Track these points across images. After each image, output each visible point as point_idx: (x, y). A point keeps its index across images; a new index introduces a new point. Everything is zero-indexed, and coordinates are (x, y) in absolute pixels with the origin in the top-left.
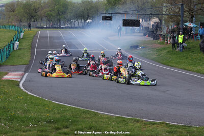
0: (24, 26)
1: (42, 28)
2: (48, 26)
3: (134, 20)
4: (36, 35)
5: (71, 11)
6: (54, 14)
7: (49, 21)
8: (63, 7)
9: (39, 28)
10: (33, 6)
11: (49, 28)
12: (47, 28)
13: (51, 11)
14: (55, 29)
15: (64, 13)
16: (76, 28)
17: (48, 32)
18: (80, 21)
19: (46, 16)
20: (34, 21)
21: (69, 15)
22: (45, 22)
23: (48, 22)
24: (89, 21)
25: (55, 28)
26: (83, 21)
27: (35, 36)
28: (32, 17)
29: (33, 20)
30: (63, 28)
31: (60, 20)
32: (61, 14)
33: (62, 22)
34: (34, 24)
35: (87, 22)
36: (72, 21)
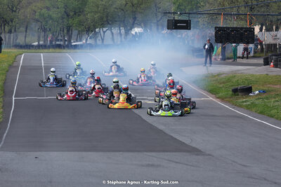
1: (28, 47)
2: (41, 43)
3: (242, 28)
4: (15, 64)
6: (55, 14)
7: (45, 30)
9: (21, 47)
11: (44, 47)
12: (39, 47)
13: (48, 8)
14: (58, 50)
15: (78, 12)
16: (107, 46)
17: (42, 57)
18: (115, 30)
19: (38, 21)
20: (10, 32)
21: (90, 16)
22: (36, 34)
23: (43, 34)
24: (137, 30)
25: (59, 46)
26: (123, 31)
27: (12, 67)
28: (5, 22)
29: (7, 29)
30: (76, 47)
31: (69, 29)
32: (72, 14)
33: (75, 33)
34: (10, 38)
35: (133, 32)
36: (97, 30)
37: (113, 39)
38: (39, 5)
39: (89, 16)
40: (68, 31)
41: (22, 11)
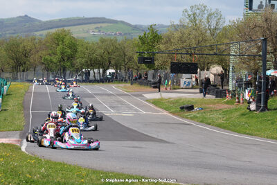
0: (8, 79)
4: (29, 91)
5: (82, 55)
6: (55, 59)
7: (47, 69)
8: (70, 48)
10: (21, 46)
13: (50, 55)
15: (71, 58)
16: (91, 81)
17: (48, 87)
18: (96, 71)
19: (43, 63)
20: (24, 71)
23: (46, 72)
24: (113, 71)
26: (101, 71)
28: (20, 64)
29: (22, 69)
32: (66, 58)
33: (68, 72)
34: (23, 75)
35: (108, 72)
36: (83, 70)
37: (95, 77)
38: (44, 52)
39: (78, 60)
40: (64, 70)
41: (33, 56)
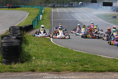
0: (43, 6)
7: (58, 3)
9: (52, 7)
11: (58, 7)
12: (56, 7)
17: (58, 10)
20: (49, 3)
25: (61, 7)
27: (51, 12)
29: (48, 2)
30: (65, 7)
31: (64, 2)
33: (65, 4)
35: (79, 3)
